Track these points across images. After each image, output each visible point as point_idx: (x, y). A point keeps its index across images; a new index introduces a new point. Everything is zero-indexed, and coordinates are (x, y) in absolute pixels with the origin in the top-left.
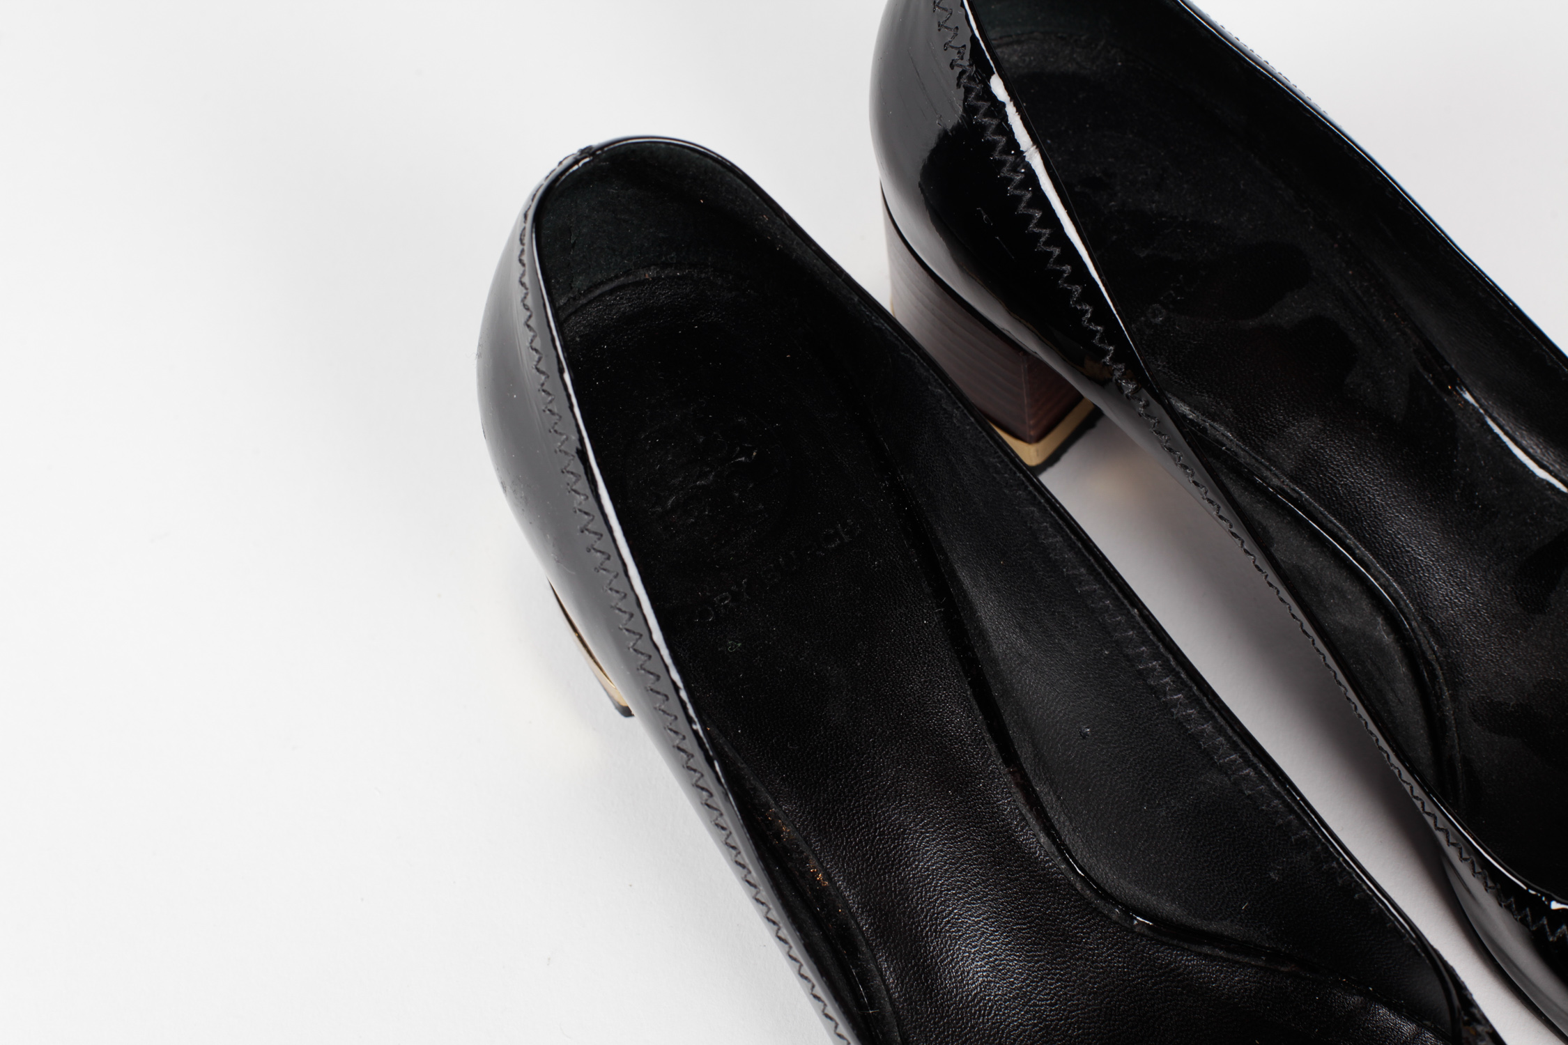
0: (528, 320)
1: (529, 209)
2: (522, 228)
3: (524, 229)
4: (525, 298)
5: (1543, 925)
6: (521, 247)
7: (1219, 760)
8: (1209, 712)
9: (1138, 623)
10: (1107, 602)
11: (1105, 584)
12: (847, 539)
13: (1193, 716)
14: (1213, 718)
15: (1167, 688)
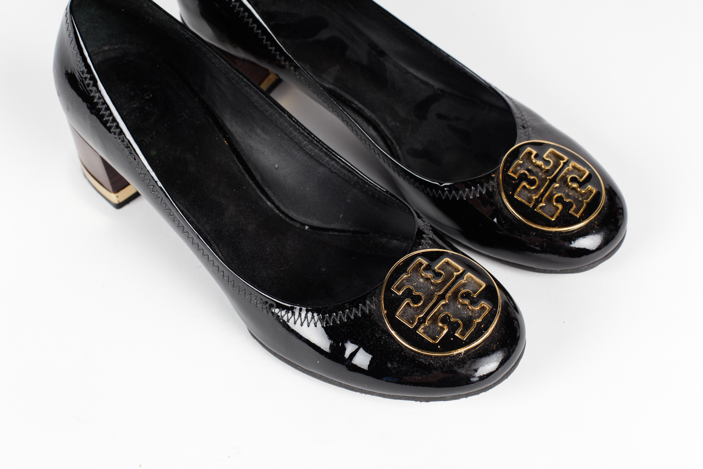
0: (72, 41)
1: (67, 6)
2: (66, 12)
3: (67, 12)
4: (70, 34)
5: (440, 193)
6: (66, 18)
7: (323, 162)
8: (316, 145)
9: (288, 119)
10: (277, 115)
11: (274, 108)
12: (186, 117)
13: (311, 148)
14: (318, 146)
15: (301, 140)
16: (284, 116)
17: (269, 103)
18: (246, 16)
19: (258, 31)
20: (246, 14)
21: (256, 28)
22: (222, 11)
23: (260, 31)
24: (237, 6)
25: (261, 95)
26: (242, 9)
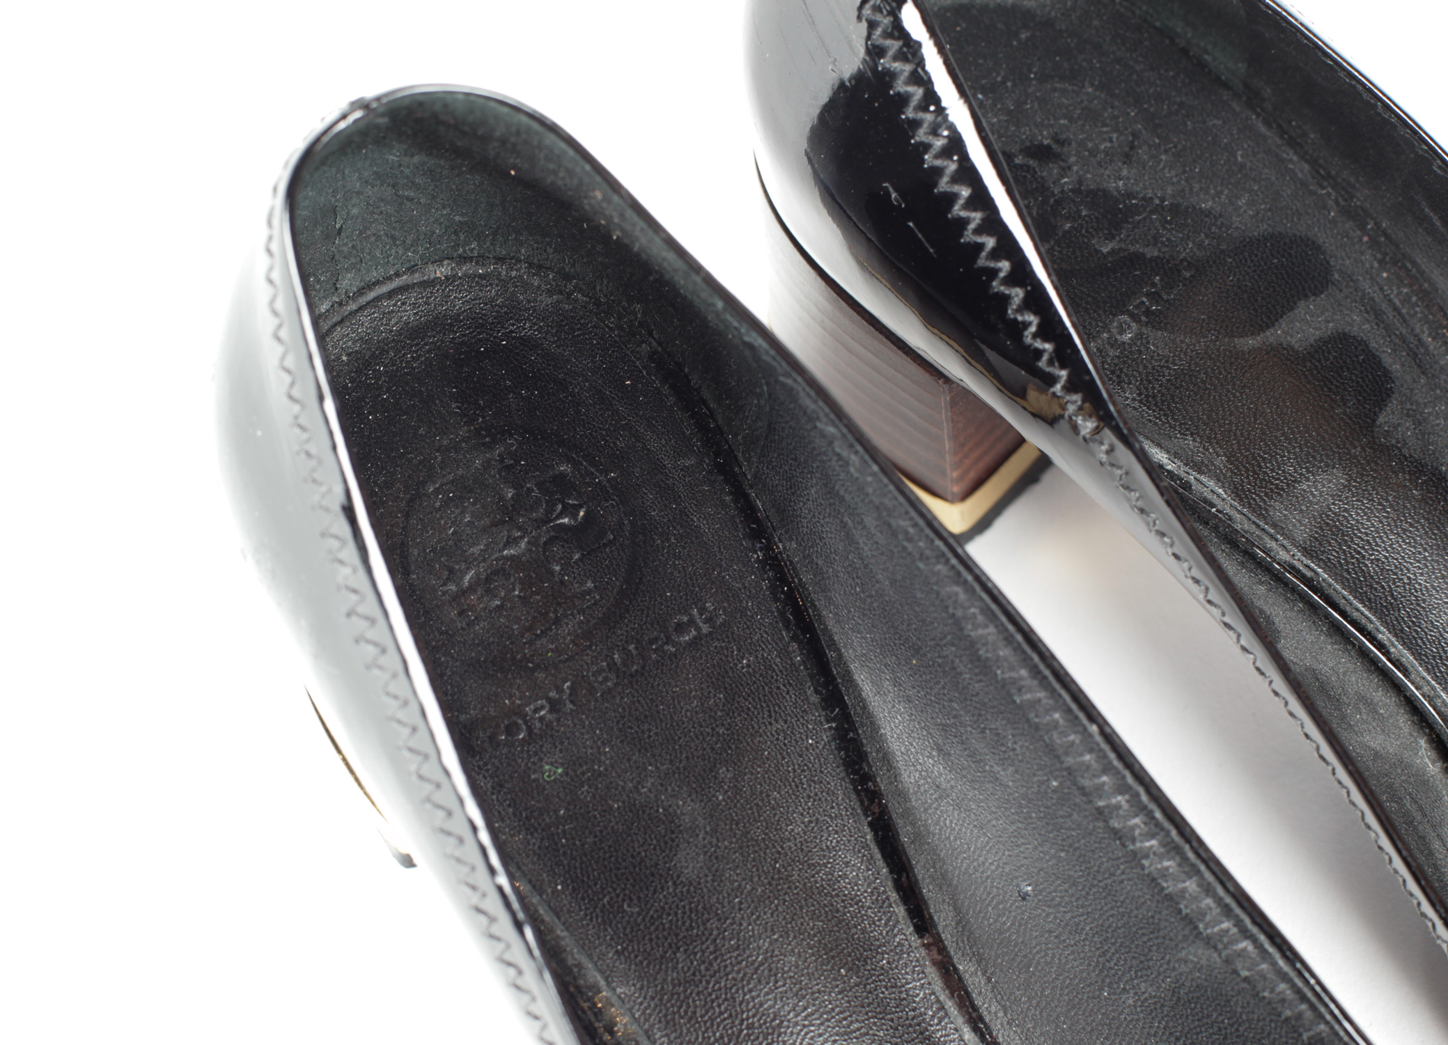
0: (277, 330)
4: (273, 300)
6: (269, 233)
7: (1206, 929)
8: (1193, 866)
9: (1098, 744)
10: (1057, 716)
11: (1053, 691)
12: (705, 629)
13: (1171, 870)
14: (1198, 872)
15: (1137, 832)
16: (1085, 729)
17: (1036, 666)
18: (1002, 275)
19: (1039, 344)
20: (1005, 266)
21: (1033, 329)
22: (911, 224)
23: (1048, 346)
24: (972, 226)
25: (1006, 630)
26: (990, 242)
